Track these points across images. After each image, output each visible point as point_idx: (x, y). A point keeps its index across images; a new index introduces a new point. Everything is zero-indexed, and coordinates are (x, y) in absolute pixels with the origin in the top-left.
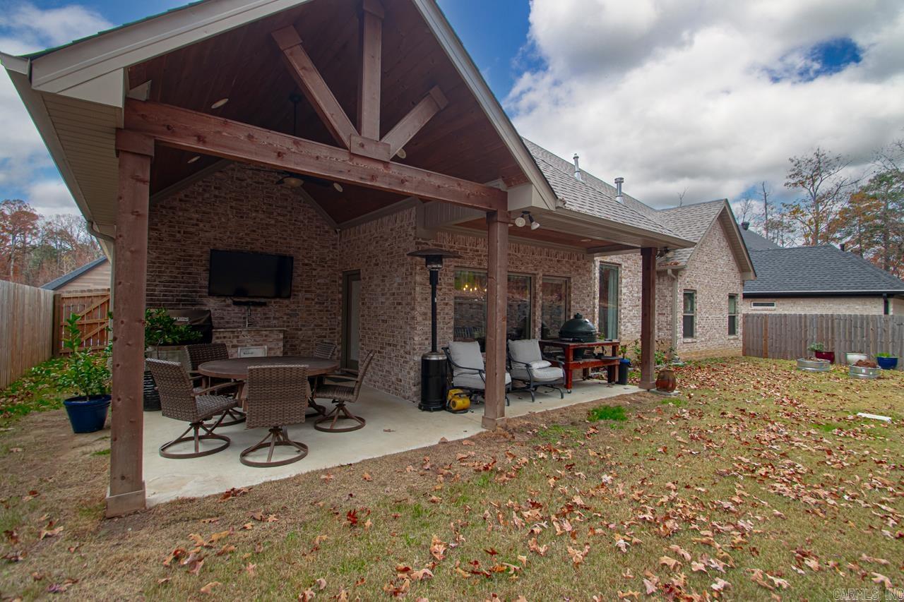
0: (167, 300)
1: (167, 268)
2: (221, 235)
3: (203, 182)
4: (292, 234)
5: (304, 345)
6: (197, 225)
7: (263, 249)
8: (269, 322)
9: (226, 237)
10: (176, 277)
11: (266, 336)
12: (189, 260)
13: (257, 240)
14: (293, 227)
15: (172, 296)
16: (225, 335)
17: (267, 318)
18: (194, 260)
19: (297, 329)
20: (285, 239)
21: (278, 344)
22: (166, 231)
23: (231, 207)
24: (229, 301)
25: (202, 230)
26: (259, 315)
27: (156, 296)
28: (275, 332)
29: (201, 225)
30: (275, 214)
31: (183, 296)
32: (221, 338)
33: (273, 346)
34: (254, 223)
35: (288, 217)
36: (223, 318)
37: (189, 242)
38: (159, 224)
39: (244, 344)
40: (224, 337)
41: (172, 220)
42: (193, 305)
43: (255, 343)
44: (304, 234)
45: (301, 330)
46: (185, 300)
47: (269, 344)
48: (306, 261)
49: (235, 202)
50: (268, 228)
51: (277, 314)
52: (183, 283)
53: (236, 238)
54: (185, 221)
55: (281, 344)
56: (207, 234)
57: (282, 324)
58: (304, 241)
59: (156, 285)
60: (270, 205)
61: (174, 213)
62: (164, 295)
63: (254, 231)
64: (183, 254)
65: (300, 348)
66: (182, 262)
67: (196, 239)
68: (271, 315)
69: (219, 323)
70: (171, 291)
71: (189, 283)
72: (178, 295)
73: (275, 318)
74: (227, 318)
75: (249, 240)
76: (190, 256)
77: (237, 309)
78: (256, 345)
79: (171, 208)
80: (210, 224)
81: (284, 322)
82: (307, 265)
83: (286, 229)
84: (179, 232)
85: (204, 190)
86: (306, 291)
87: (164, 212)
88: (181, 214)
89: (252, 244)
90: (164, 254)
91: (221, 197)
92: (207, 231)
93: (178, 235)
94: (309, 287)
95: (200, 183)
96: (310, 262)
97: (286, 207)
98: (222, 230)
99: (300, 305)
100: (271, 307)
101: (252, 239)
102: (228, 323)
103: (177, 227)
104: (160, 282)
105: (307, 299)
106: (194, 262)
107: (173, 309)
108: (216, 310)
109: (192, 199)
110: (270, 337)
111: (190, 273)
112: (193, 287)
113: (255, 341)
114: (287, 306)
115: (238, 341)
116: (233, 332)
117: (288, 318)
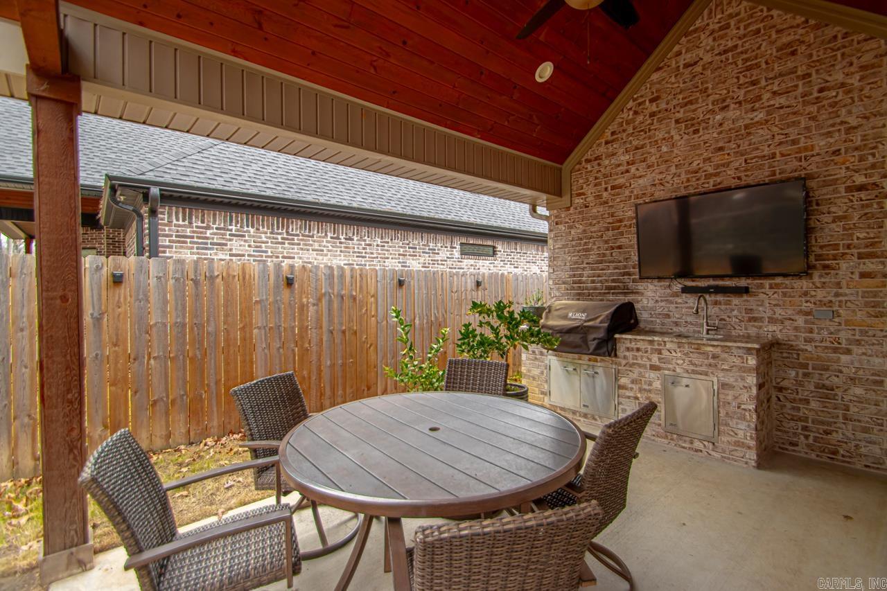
0: (595, 289)
1: (594, 244)
2: (661, 176)
3: (634, 100)
4: (812, 123)
5: (858, 391)
6: (627, 171)
7: (739, 178)
8: (760, 327)
9: (669, 178)
10: (604, 255)
11: (714, 357)
12: (619, 228)
13: (727, 165)
14: (813, 109)
15: (601, 282)
16: (640, 345)
17: (755, 319)
18: (625, 226)
19: (835, 350)
20: (794, 142)
21: (743, 379)
22: (592, 193)
23: (677, 122)
24: (677, 286)
25: (634, 177)
26: (735, 313)
27: (584, 283)
28: (734, 351)
29: (633, 169)
30: (766, 96)
31: (613, 281)
32: (632, 350)
33: (731, 380)
34: (720, 133)
35: (800, 90)
36: (668, 316)
37: (618, 200)
38: (585, 186)
39: (670, 366)
40: (638, 350)
41: (599, 175)
42: (625, 294)
43: (692, 368)
44: (850, 112)
45: (848, 352)
46: (615, 288)
47: (721, 374)
48: (860, 179)
49: (682, 110)
50: (749, 134)
51: (778, 310)
52: (613, 262)
53: (687, 172)
54: (612, 171)
55: (752, 380)
56: (641, 181)
57: (792, 333)
58: (850, 129)
59: (583, 269)
60: (754, 83)
61: (599, 165)
62: (593, 282)
63: (721, 149)
64: (610, 220)
65: (847, 398)
66: (610, 233)
67: (627, 193)
68: (764, 312)
69: (663, 324)
70: (599, 276)
71: (620, 262)
72: (606, 281)
73: (772, 320)
74: (676, 316)
75: (711, 170)
76: (621, 221)
77: (691, 300)
78: (694, 372)
79: (596, 159)
80: (644, 164)
81: (796, 329)
82: (861, 188)
83: (793, 118)
84: (606, 189)
85: (636, 113)
86: (860, 256)
87: (589, 169)
88: (607, 162)
89: (716, 175)
90: (591, 224)
91: (660, 112)
92: (640, 177)
93: (605, 194)
94: (872, 244)
95: (631, 104)
96: (876, 179)
97: (793, 71)
98: (663, 167)
99: (845, 290)
100: (762, 296)
101: (717, 166)
102: (676, 324)
103: (603, 183)
104: (587, 264)
105: (863, 275)
106: (626, 229)
107: (601, 300)
108: (657, 301)
109: (619, 135)
110: (724, 360)
111: (620, 247)
112: (625, 267)
113: (691, 363)
114: (806, 294)
115: (659, 359)
116: (651, 342)
117: (806, 322)
